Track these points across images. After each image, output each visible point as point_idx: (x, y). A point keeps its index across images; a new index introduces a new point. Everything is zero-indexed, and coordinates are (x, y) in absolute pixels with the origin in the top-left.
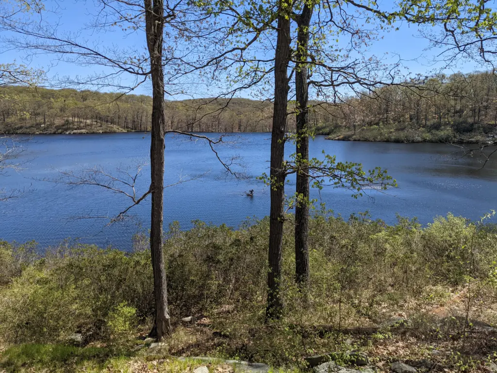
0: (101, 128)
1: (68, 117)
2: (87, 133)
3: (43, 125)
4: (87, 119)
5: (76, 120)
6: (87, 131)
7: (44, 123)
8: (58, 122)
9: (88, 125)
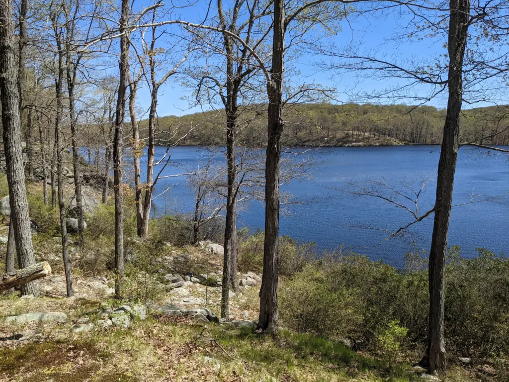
0: (378, 141)
1: (349, 130)
2: (365, 146)
3: (326, 138)
4: (366, 131)
5: (356, 133)
6: (364, 144)
7: (328, 136)
8: (339, 135)
9: (366, 138)
